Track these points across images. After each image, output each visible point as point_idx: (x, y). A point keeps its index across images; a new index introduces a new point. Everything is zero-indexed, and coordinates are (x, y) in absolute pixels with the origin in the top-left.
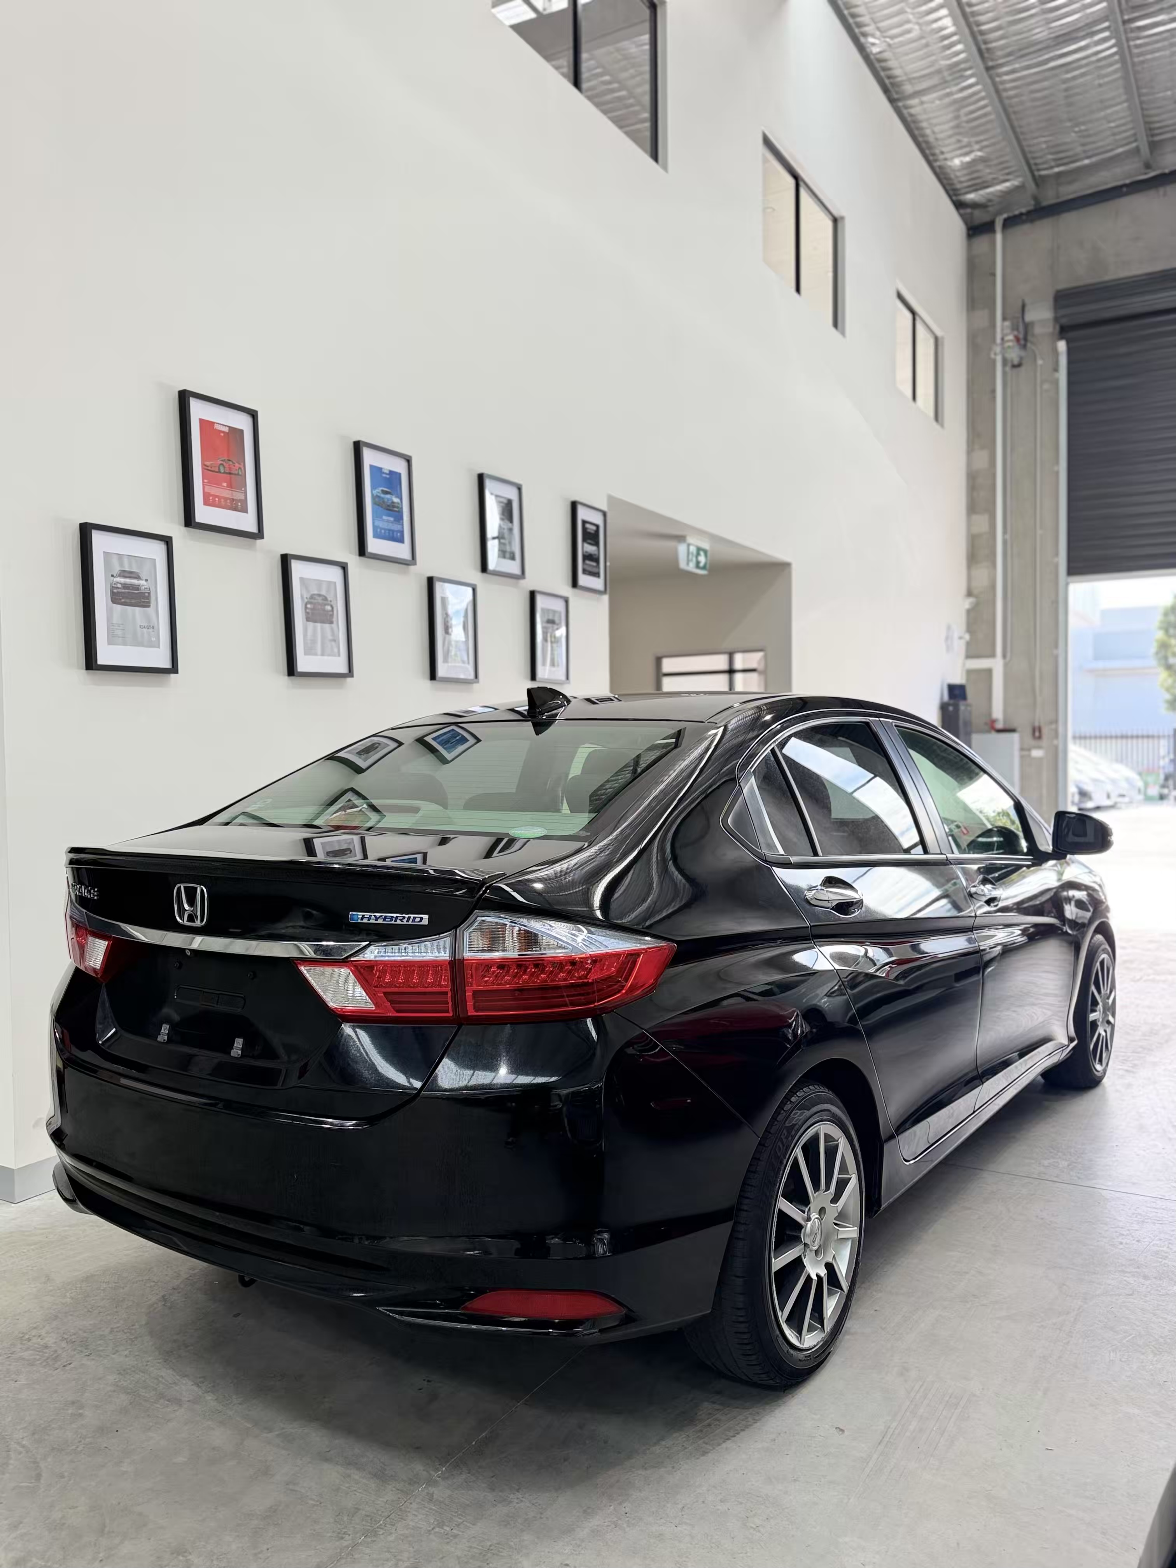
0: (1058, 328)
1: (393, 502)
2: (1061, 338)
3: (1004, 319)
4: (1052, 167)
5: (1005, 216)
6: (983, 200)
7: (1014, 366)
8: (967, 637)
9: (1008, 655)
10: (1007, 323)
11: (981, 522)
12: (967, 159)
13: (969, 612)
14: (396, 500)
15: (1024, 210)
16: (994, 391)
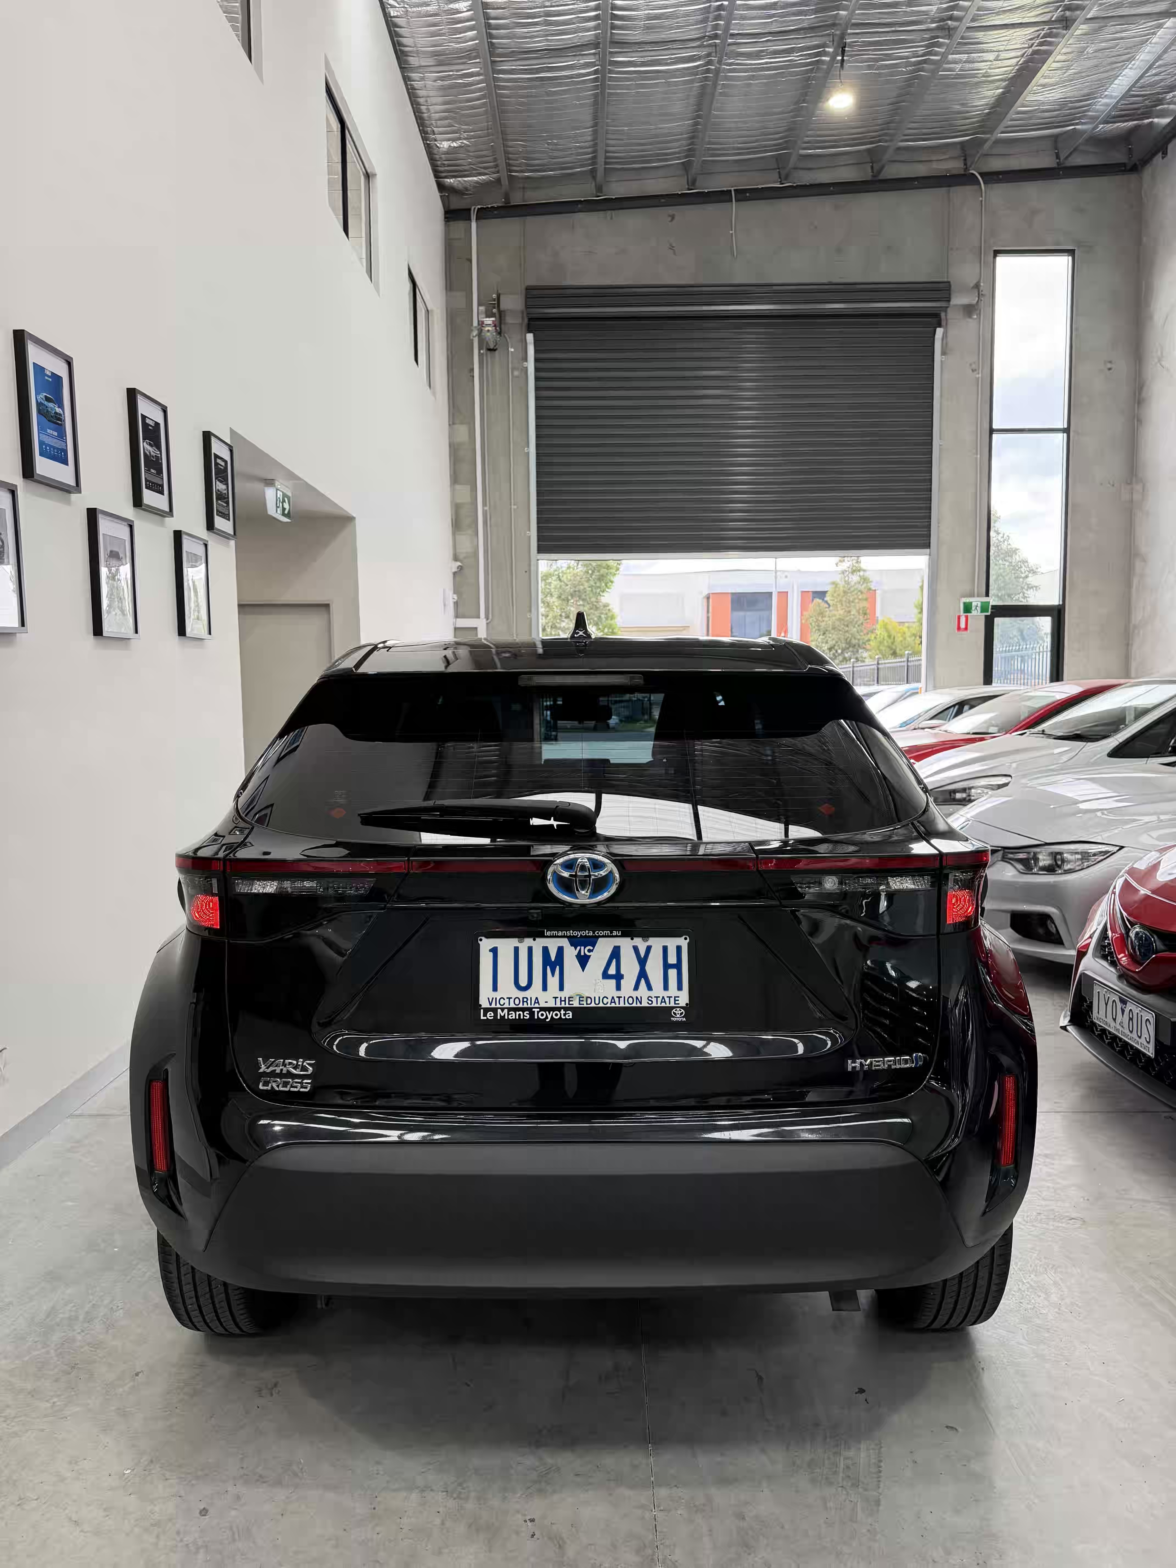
0: (526, 320)
1: (56, 413)
2: (530, 332)
3: (479, 305)
4: (522, 171)
5: (479, 207)
6: (460, 187)
7: (490, 350)
8: (455, 597)
9: (490, 616)
10: (482, 308)
11: (463, 491)
12: (455, 144)
13: (455, 573)
14: (58, 410)
15: (495, 205)
16: (472, 370)
